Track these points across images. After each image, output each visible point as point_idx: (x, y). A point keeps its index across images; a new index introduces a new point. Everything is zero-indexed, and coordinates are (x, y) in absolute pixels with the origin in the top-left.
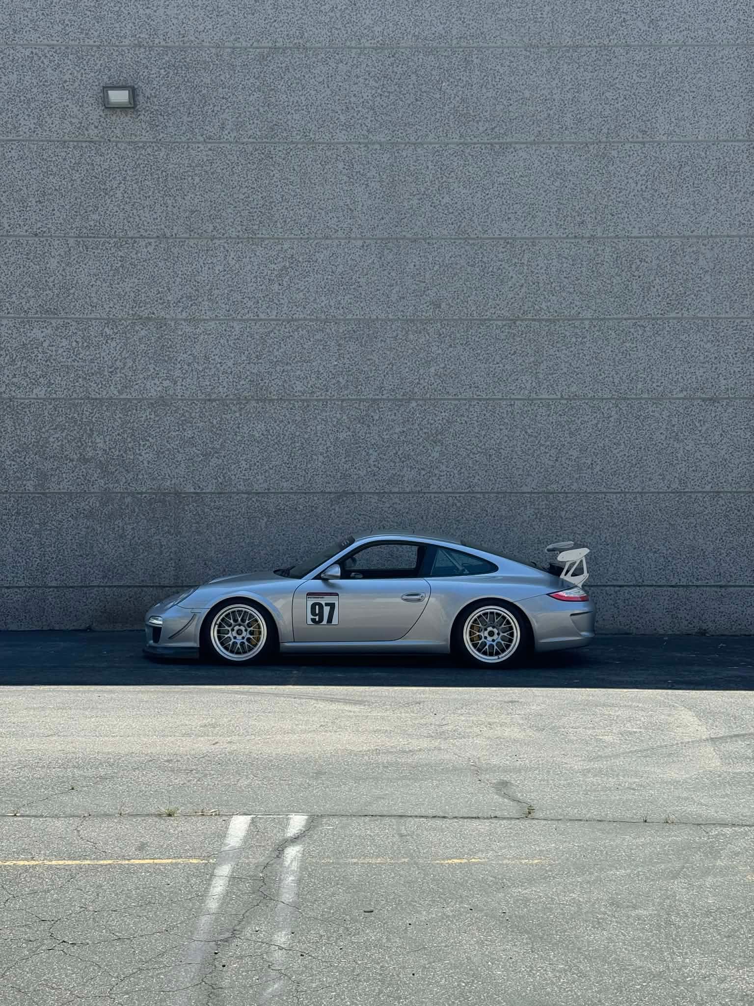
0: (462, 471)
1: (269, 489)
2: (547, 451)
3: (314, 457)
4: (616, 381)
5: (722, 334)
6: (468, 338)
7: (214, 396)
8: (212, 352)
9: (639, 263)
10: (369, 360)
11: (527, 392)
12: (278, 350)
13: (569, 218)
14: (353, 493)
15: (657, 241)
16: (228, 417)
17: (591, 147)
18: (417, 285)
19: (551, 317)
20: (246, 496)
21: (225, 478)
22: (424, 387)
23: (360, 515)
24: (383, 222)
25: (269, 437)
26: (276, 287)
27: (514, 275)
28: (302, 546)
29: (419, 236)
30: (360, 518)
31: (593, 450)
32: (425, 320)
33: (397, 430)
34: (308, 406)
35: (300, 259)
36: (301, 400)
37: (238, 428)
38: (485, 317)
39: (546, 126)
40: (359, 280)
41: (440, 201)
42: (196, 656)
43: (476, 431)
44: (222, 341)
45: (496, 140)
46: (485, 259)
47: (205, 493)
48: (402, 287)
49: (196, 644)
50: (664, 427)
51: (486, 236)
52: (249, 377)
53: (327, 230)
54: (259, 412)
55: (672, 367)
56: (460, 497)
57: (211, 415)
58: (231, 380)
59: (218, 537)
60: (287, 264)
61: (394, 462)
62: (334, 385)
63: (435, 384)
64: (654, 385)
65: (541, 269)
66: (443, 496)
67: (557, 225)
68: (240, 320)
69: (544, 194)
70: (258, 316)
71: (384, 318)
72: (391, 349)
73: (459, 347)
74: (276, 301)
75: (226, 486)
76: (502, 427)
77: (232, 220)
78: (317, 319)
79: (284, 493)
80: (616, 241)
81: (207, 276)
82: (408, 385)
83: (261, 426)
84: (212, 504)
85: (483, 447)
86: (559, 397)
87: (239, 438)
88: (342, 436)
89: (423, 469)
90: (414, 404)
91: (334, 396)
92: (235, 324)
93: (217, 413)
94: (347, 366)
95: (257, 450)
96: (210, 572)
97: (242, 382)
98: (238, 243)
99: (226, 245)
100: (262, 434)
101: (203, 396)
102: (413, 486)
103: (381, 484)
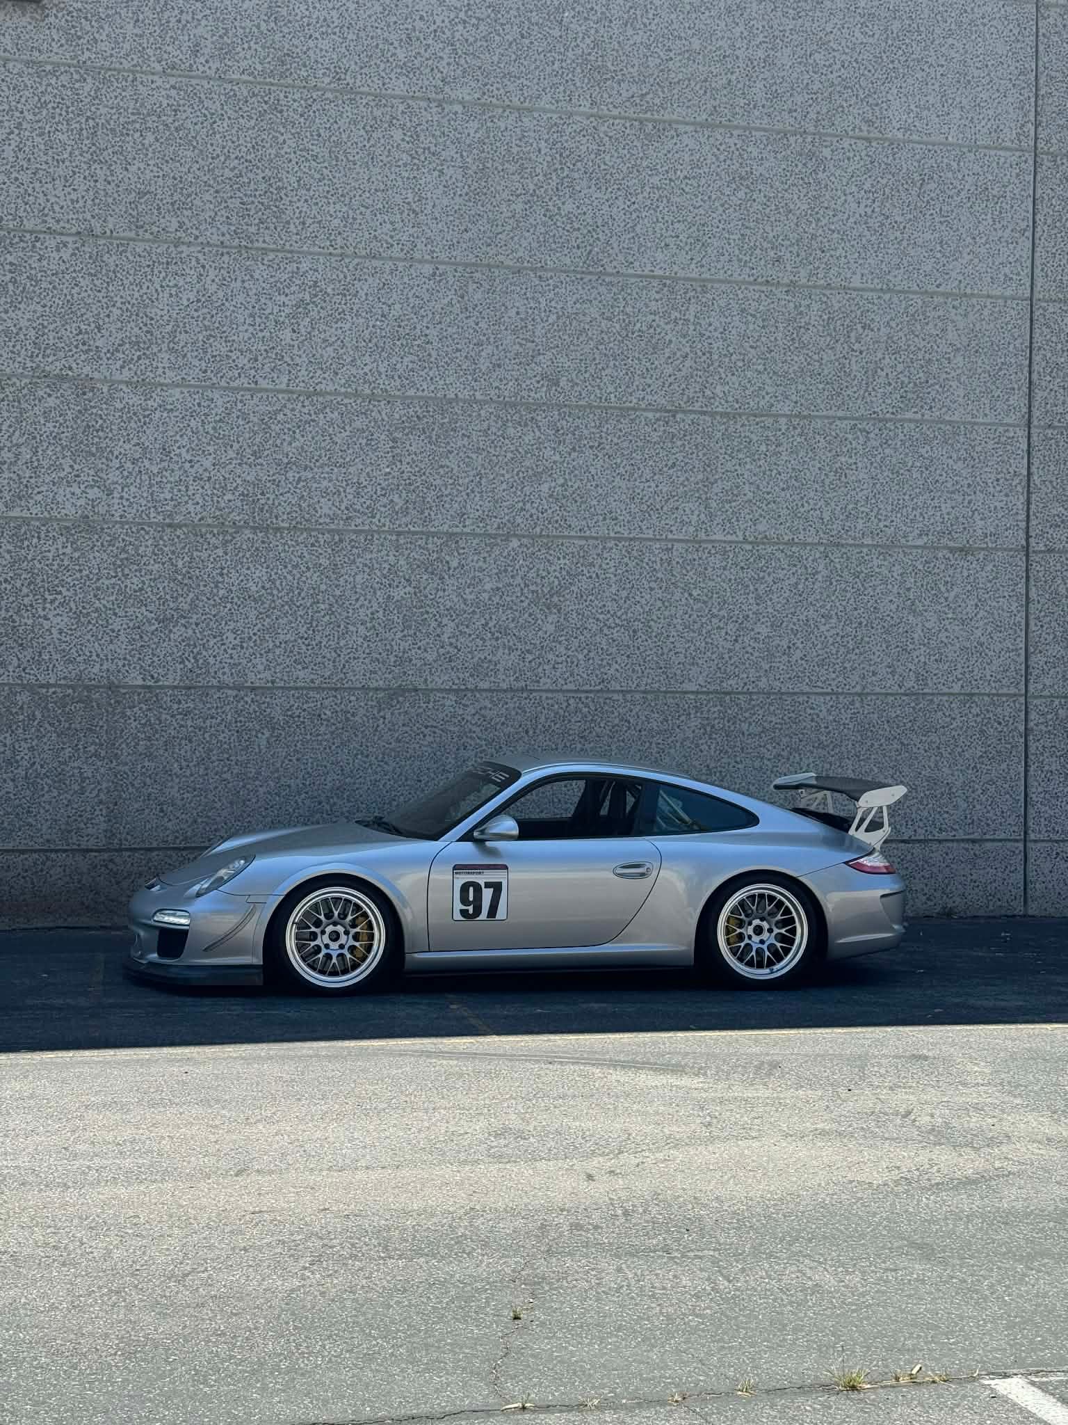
0: (592, 655)
1: (273, 682)
2: (722, 625)
3: (351, 628)
4: (826, 517)
5: (978, 449)
6: (601, 437)
7: (178, 519)
8: (176, 441)
9: (861, 330)
10: (442, 467)
11: (692, 529)
12: (290, 444)
13: (758, 251)
14: (416, 690)
15: (887, 297)
16: (204, 555)
17: (792, 139)
18: (521, 345)
19: (729, 410)
20: (234, 693)
21: (197, 661)
22: (531, 516)
23: (426, 727)
24: (466, 236)
25: (275, 592)
26: (287, 335)
27: (674, 339)
28: (329, 779)
29: (526, 264)
30: (426, 731)
31: (791, 625)
32: (533, 404)
33: (488, 587)
34: (341, 541)
35: (329, 290)
36: (329, 531)
37: (221, 575)
38: (628, 404)
39: (725, 99)
40: (428, 332)
41: (559, 209)
42: (259, 981)
43: (614, 589)
44: (193, 423)
45: (648, 115)
46: (629, 309)
47: (161, 687)
48: (497, 346)
49: (257, 960)
50: (895, 591)
51: (631, 271)
52: (241, 489)
53: (375, 243)
54: (257, 549)
55: (907, 497)
56: (587, 698)
57: (173, 552)
58: (209, 492)
59: (184, 764)
60: (307, 297)
61: (482, 639)
62: (385, 506)
63: (550, 511)
64: (881, 525)
65: (715, 330)
66: (561, 696)
67: (740, 260)
68: (225, 389)
69: (721, 209)
70: (256, 383)
71: (467, 397)
72: (478, 450)
73: (588, 452)
74: (287, 359)
75: (197, 676)
76: (653, 585)
77: (213, 214)
78: (356, 394)
79: (302, 688)
80: (828, 292)
81: (166, 308)
82: (506, 511)
83: (260, 573)
84: (176, 706)
85: (624, 617)
86: (741, 538)
87: (221, 592)
88: (397, 594)
89: (528, 651)
90: (515, 543)
91: (384, 525)
92: (216, 395)
93: (184, 548)
94: (405, 476)
95: (253, 615)
96: (169, 825)
97: (229, 496)
98: (222, 255)
99: (200, 256)
100: (263, 587)
101: (160, 518)
102: (512, 679)
103: (461, 676)
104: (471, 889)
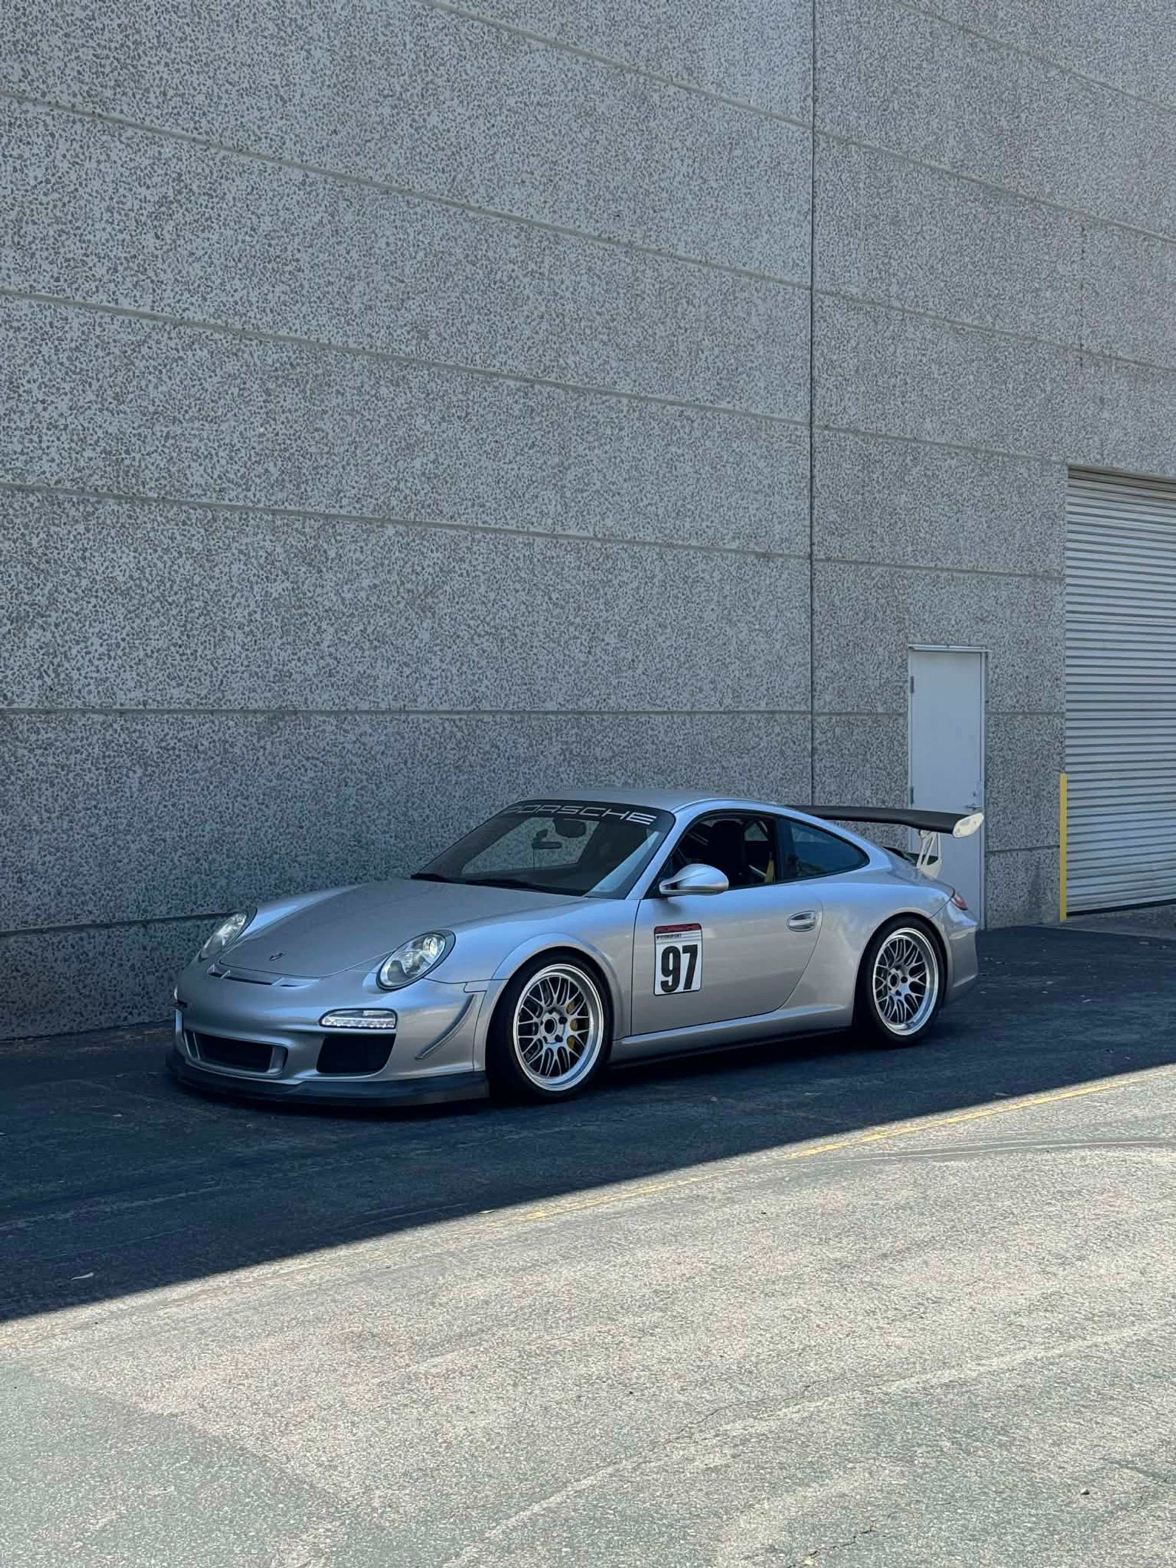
0: (464, 668)
1: (145, 703)
2: (577, 634)
3: (229, 633)
4: (661, 511)
5: (776, 447)
6: (468, 406)
7: (31, 480)
8: (25, 372)
9: (685, 305)
10: (317, 430)
11: (550, 521)
12: (156, 387)
13: (601, 202)
14: (295, 712)
15: (705, 271)
16: (63, 531)
17: (628, 76)
18: (391, 284)
19: (580, 384)
20: (102, 718)
21: (58, 675)
22: (405, 498)
23: (308, 759)
24: (336, 139)
25: (145, 584)
26: (149, 240)
27: (531, 295)
28: (208, 829)
29: (394, 184)
30: (308, 765)
31: (634, 636)
32: (404, 359)
33: (366, 583)
34: (214, 519)
35: (194, 187)
36: (201, 506)
37: (83, 558)
38: (491, 369)
39: (571, 18)
40: (298, 256)
41: (424, 120)
42: (482, 1090)
43: (483, 590)
44: (45, 349)
45: (504, 22)
46: (490, 254)
47: (14, 711)
48: (368, 284)
49: (478, 1065)
50: (716, 598)
51: (491, 208)
52: (102, 443)
53: (241, 133)
54: (123, 526)
55: (723, 495)
56: (461, 720)
57: (26, 526)
58: (67, 446)
59: (45, 815)
60: (171, 193)
61: (362, 648)
62: (259, 477)
63: (422, 493)
64: (704, 524)
65: (567, 289)
66: (436, 718)
67: (586, 210)
68: (81, 306)
69: (570, 147)
70: (116, 301)
71: (340, 344)
72: (352, 412)
73: (457, 423)
74: (150, 273)
75: (59, 695)
76: (518, 586)
77: (61, 64)
78: (226, 329)
79: (174, 711)
80: (659, 258)
81: (10, 186)
82: (382, 490)
83: (127, 558)
84: (33, 737)
85: (492, 623)
86: (592, 535)
87: (85, 582)
88: (276, 589)
89: (407, 665)
90: (390, 531)
91: (259, 501)
92: (70, 313)
93: (38, 520)
94: (280, 439)
95: (121, 613)
96: (29, 900)
97: (88, 453)
98: (74, 122)
99: (49, 120)
100: (131, 577)
101: (10, 477)
102: (391, 697)
103: (342, 694)
104: (671, 955)
